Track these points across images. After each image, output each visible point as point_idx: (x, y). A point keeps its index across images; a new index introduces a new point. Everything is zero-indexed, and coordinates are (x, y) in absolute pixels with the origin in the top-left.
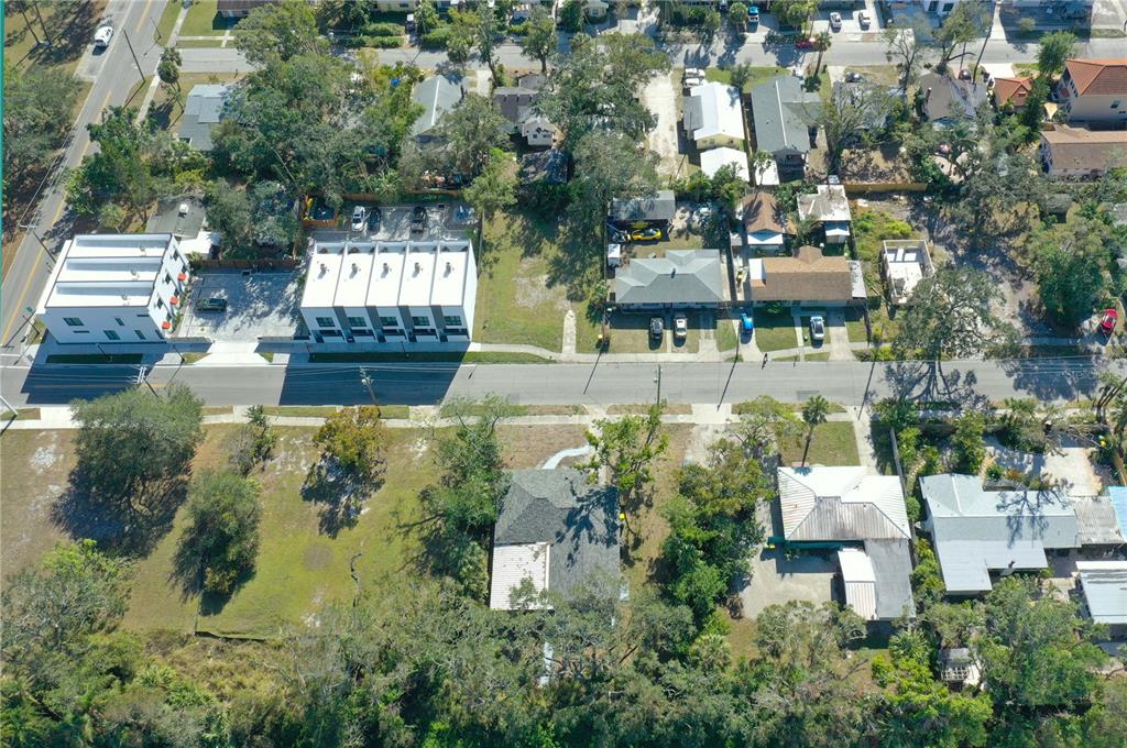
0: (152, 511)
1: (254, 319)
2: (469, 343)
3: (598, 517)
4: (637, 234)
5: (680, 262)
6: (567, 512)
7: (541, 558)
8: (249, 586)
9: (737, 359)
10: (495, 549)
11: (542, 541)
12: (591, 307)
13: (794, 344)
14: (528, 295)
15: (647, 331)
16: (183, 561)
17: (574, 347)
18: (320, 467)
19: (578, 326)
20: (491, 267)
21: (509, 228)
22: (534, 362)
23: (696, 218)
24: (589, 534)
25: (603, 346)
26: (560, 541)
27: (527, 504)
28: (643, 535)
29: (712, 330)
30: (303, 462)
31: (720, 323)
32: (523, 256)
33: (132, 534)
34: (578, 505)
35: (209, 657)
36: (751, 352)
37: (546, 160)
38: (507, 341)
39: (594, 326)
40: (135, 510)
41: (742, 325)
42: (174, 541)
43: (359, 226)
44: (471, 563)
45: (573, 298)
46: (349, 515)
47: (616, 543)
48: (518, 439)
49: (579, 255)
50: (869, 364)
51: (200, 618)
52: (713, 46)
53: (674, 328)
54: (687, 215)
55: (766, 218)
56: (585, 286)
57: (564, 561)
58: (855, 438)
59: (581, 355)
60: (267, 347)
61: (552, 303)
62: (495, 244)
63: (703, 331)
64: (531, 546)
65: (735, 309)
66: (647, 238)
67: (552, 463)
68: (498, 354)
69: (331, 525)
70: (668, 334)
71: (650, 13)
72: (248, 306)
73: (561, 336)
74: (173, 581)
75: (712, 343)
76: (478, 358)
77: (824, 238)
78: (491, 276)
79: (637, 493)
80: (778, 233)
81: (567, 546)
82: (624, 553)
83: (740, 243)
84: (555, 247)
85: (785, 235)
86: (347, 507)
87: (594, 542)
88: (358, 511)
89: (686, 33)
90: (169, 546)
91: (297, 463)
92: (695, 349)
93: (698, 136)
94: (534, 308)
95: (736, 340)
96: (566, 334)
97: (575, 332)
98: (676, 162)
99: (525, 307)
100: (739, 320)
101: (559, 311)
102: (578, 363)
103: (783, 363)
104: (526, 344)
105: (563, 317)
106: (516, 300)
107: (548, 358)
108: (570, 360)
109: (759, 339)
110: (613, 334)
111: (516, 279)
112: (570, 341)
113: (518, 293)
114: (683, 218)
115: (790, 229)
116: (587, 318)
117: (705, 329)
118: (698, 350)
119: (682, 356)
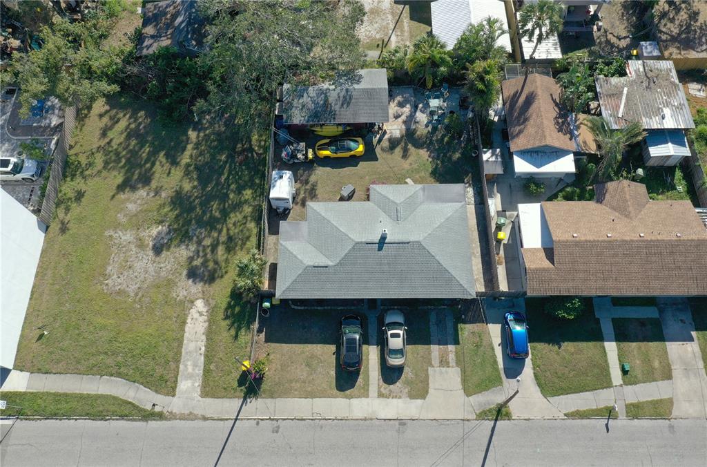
2: (7, 372)
5: (395, 214)
9: (500, 412)
12: (236, 295)
13: (604, 381)
14: (126, 266)
15: (333, 348)
17: (198, 383)
19: (210, 334)
21: (104, 134)
22: (122, 417)
23: (422, 117)
25: (251, 385)
29: (451, 348)
31: (466, 331)
32: (121, 188)
36: (524, 396)
39: (236, 337)
41: (508, 339)
45: (203, 274)
53: (382, 343)
54: (407, 110)
55: (544, 123)
59: (209, 400)
61: (170, 284)
62: (83, 160)
63: (435, 349)
66: (340, 155)
68: (59, 397)
73: (177, 360)
75: (453, 376)
76: (19, 408)
80: (566, 152)
83: (499, 170)
85: (578, 155)
92: (420, 391)
94: (136, 295)
95: (497, 369)
96: (187, 353)
97: (203, 349)
98: (390, 17)
99: (120, 292)
100: (500, 325)
101: (181, 301)
102: (205, 419)
103: (585, 422)
104: (112, 375)
105: (186, 316)
106: (106, 276)
107: (149, 407)
108: (191, 413)
109: (539, 366)
110: (271, 357)
111: (112, 233)
112: (193, 369)
113: (111, 261)
114: (400, 116)
115: (585, 142)
116: (227, 317)
117: (439, 344)
118: (427, 392)
119: (397, 404)
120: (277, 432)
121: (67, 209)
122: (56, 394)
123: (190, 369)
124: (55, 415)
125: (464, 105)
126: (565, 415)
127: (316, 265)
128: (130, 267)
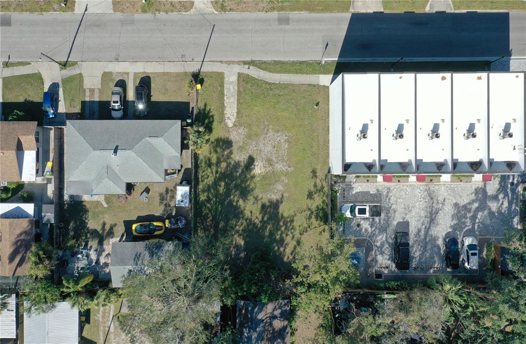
4: (160, 228)
9: (64, 65)
14: (277, 147)
15: (153, 99)
17: (226, 80)
19: (222, 107)
20: (315, 186)
22: (265, 62)
25: (197, 78)
29: (87, 99)
36: (51, 74)
39: (205, 105)
41: (55, 104)
43: (468, 241)
45: (227, 144)
49: (222, 203)
53: (124, 100)
54: (102, 261)
56: (214, 160)
59: (220, 71)
61: (249, 137)
62: (313, 220)
63: (96, 99)
66: (147, 223)
70: (131, 95)
73: (239, 92)
75: (88, 84)
76: (321, 67)
78: (314, 172)
83: (45, 207)
84: (247, 213)
92: (106, 76)
94: (268, 130)
95: (64, 87)
96: (234, 96)
97: (225, 98)
99: (278, 131)
100: (58, 112)
101: (241, 126)
102: (221, 62)
103: (20, 60)
104: (274, 84)
105: (237, 117)
106: (288, 141)
107: (251, 67)
108: (229, 64)
109: (41, 89)
110: (187, 94)
111: (289, 169)
112: (229, 87)
113: (286, 151)
114: (106, 255)
116: (212, 116)
117: (94, 101)
118: (102, 75)
119: (119, 68)
120: (182, 55)
122: (303, 73)
123: (231, 87)
124: (301, 63)
126: (31, 64)
127: (156, 138)
128: (274, 147)
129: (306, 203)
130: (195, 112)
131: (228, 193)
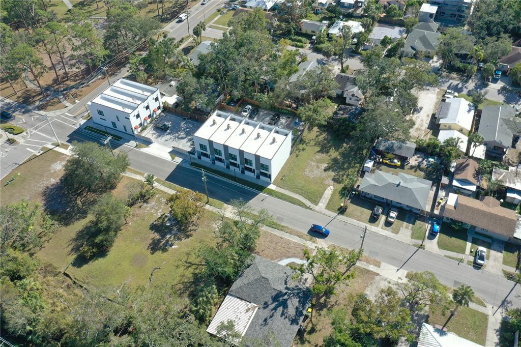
0: (83, 206)
1: (177, 138)
2: (270, 184)
3: (293, 303)
4: (386, 160)
5: (405, 180)
6: (276, 292)
7: (250, 313)
8: (101, 260)
9: (421, 247)
10: (227, 296)
11: (255, 303)
12: (344, 189)
13: (463, 251)
14: (311, 171)
15: (371, 212)
16: (81, 235)
17: (325, 205)
18: (166, 216)
19: (332, 195)
21: (317, 137)
22: (300, 205)
23: (425, 162)
24: (283, 311)
25: (342, 211)
26: (265, 308)
27: (256, 278)
28: (318, 328)
29: (411, 225)
30: (160, 211)
31: (418, 223)
32: (318, 152)
33: (68, 213)
34: (284, 291)
35: (62, 288)
36: (432, 245)
37: (350, 110)
38: (290, 190)
39: (341, 198)
40: (76, 203)
41: (432, 229)
42: (83, 224)
43: (245, 114)
44: (207, 297)
45: (335, 180)
46: (166, 246)
47: (297, 324)
48: (271, 242)
49: (349, 160)
50: (513, 283)
51: (70, 266)
52: (467, 84)
53: (388, 215)
54: (420, 159)
55: (469, 174)
56: (345, 176)
57: (261, 321)
58: (487, 327)
59: (327, 211)
60: (175, 152)
61: (324, 179)
62: (307, 141)
63: (405, 224)
64: (247, 303)
65: (431, 217)
66: (391, 164)
67: (284, 262)
68: (283, 195)
69: (155, 247)
70: (383, 218)
71: (436, 62)
72: (177, 132)
73: (321, 197)
74: (70, 243)
75: (409, 233)
76: (271, 193)
77: (504, 197)
78: (297, 156)
79: (325, 301)
80: (474, 185)
81: (266, 313)
82: (300, 333)
83: (447, 183)
84: (337, 153)
85: (478, 187)
86: (167, 241)
87: (284, 317)
88: (171, 245)
89: (454, 75)
90: (80, 225)
91: (157, 210)
92: (396, 232)
93: (442, 121)
94: (313, 179)
95: (425, 236)
96: (324, 197)
97: (329, 198)
98: (424, 132)
99: (308, 176)
100: (431, 225)
101: (326, 184)
102: (324, 214)
103: (451, 260)
104: (300, 195)
105: (326, 188)
106: (305, 171)
107: (308, 206)
108: (320, 212)
109: (440, 240)
110: (350, 207)
111: (310, 161)
113: (307, 168)
114: (417, 160)
115: (483, 185)
116: (339, 193)
117: (407, 223)
118: (398, 233)
119: (387, 232)
120: (345, 225)
121: (299, 152)
123: (324, 201)
124: (281, 198)
125: (441, 164)
126: (444, 256)
127: (374, 184)
128: (313, 171)
129: (307, 148)
130: (348, 198)
131: (344, 163)
